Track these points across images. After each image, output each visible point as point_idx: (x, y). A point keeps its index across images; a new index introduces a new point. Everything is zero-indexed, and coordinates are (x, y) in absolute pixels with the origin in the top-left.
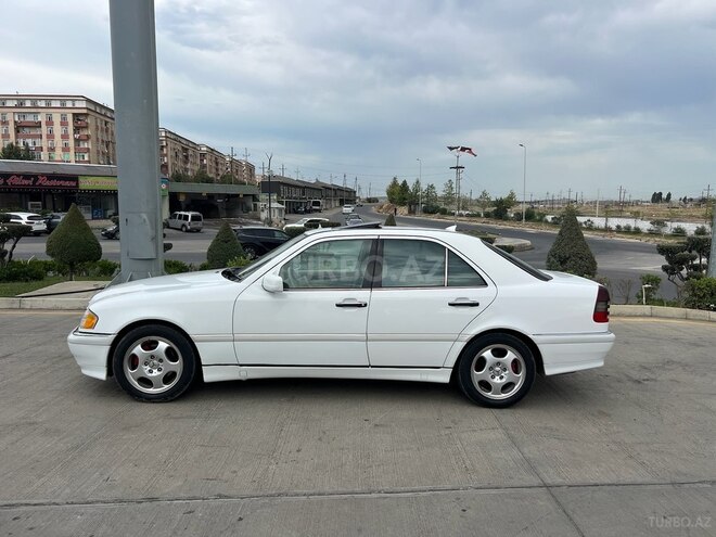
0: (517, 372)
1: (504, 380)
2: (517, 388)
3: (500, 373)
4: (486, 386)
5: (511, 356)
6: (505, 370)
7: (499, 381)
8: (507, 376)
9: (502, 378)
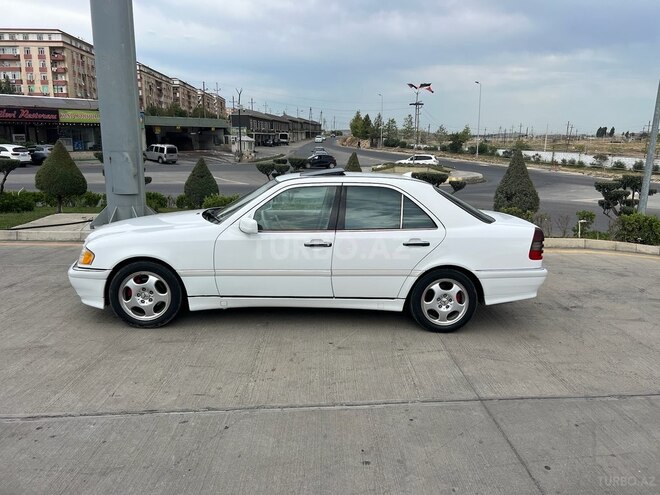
0: (461, 302)
1: (449, 309)
2: (460, 316)
3: (446, 303)
4: (434, 314)
5: (456, 288)
6: (451, 300)
7: (446, 310)
8: (452, 306)
9: (448, 307)
